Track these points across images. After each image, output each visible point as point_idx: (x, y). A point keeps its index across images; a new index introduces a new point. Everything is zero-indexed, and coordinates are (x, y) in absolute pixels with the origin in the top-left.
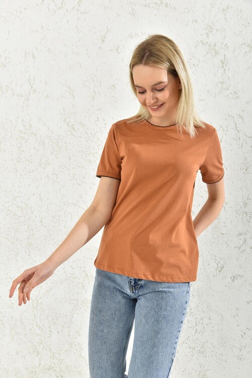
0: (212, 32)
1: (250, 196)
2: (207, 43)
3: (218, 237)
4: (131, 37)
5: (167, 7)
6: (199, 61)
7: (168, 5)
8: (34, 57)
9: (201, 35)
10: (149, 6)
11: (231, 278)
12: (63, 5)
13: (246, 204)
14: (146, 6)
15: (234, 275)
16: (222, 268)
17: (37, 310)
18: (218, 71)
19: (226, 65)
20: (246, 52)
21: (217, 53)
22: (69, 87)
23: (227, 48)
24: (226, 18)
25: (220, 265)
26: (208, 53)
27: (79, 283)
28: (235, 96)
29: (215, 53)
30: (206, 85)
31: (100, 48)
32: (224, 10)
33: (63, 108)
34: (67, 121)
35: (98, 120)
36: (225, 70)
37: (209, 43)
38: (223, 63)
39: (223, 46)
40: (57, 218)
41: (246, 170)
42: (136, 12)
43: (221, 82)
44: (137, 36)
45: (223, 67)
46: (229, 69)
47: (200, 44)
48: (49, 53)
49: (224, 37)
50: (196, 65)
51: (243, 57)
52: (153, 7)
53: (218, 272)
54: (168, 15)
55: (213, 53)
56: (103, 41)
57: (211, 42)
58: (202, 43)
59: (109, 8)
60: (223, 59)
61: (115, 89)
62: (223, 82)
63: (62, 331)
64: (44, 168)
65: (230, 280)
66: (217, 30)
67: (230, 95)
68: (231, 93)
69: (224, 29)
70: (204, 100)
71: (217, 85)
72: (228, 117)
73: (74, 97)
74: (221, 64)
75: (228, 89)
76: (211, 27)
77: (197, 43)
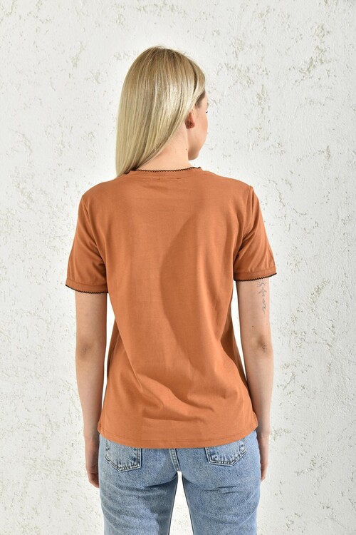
0: (243, 49)
1: (302, 307)
2: (235, 66)
4: (118, 58)
5: (172, 11)
6: (222, 95)
7: (175, 7)
9: (226, 54)
10: (144, 10)
12: (14, 9)
13: (295, 319)
14: (140, 10)
15: (276, 429)
18: (252, 110)
19: (265, 101)
20: (296, 81)
21: (250, 82)
22: (24, 135)
23: (267, 74)
24: (265, 28)
26: (236, 82)
27: (38, 433)
28: (279, 150)
29: (248, 82)
30: (234, 133)
31: (70, 75)
32: (262, 15)
33: (16, 167)
34: (21, 187)
35: (68, 186)
36: (263, 109)
37: (239, 66)
38: (260, 98)
39: (260, 71)
40: (7, 333)
41: (296, 264)
42: (125, 19)
43: (256, 128)
44: (126, 57)
45: (260, 104)
46: (269, 107)
47: (225, 68)
49: (263, 58)
50: (218, 102)
51: (292, 89)
52: (151, 12)
54: (174, 23)
55: (245, 82)
56: (75, 65)
57: (241, 66)
58: (227, 67)
59: (83, 13)
60: (260, 92)
61: (93, 139)
62: (261, 128)
63: (12, 506)
66: (251, 46)
67: (271, 147)
68: (273, 145)
69: (262, 45)
70: (230, 156)
71: (250, 132)
72: (268, 182)
73: (31, 151)
74: (258, 100)
75: (268, 139)
76: (241, 42)
77: (220, 67)
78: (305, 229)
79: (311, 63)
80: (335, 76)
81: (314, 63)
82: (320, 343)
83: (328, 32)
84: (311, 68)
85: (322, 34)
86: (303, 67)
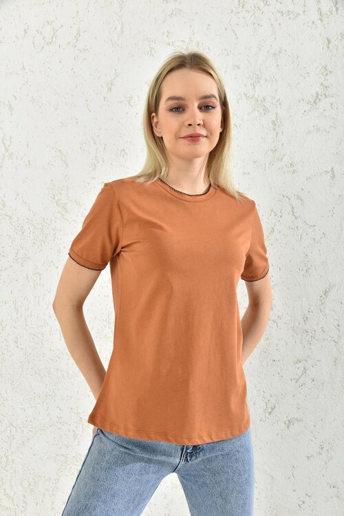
0: (259, 82)
1: (312, 308)
2: (253, 96)
3: (268, 365)
6: (242, 120)
7: (200, 44)
8: (11, 108)
9: (245, 86)
10: (173, 45)
11: (285, 423)
12: (54, 38)
13: (306, 319)
14: (169, 44)
15: (289, 419)
16: (273, 409)
17: (7, 471)
18: (268, 134)
19: (279, 127)
20: (305, 111)
21: (266, 110)
22: (60, 151)
23: (280, 104)
24: (278, 65)
25: (270, 405)
26: (254, 110)
27: (69, 430)
28: (292, 169)
29: (264, 110)
30: (252, 153)
31: (104, 98)
32: (275, 54)
33: (52, 180)
34: (56, 199)
36: (277, 133)
37: (256, 96)
38: (275, 124)
39: (274, 101)
40: (40, 336)
41: (307, 271)
42: (155, 52)
43: (272, 150)
45: (274, 129)
46: (282, 132)
47: (244, 98)
48: (33, 103)
49: (276, 90)
50: (238, 126)
51: (302, 117)
53: (267, 415)
55: (261, 110)
56: (110, 89)
57: (258, 96)
58: (246, 96)
59: (118, 45)
60: (274, 119)
61: (125, 155)
62: (275, 150)
63: (43, 501)
64: (22, 265)
65: (284, 426)
66: (266, 80)
67: (285, 167)
68: (286, 165)
69: (276, 80)
70: (249, 173)
71: (266, 153)
72: (282, 197)
73: (67, 166)
74: (272, 126)
75: (282, 159)
76: (258, 76)
77: (240, 96)
78: (314, 239)
79: (317, 96)
80: (337, 109)
81: (320, 97)
82: (327, 340)
83: (331, 72)
84: (317, 101)
85: (325, 73)
86: (310, 100)
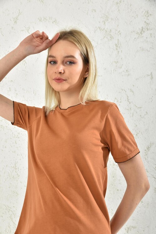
0: (108, 20)
2: (104, 29)
3: (114, 193)
4: (40, 20)
6: (97, 44)
9: (99, 22)
11: (126, 229)
18: (113, 52)
19: (119, 48)
20: (135, 38)
21: (112, 38)
23: (120, 34)
24: (119, 10)
26: (105, 37)
28: (127, 74)
29: (110, 37)
30: (103, 64)
31: (12, 27)
32: (117, 3)
35: (10, 90)
36: (118, 52)
38: (117, 46)
39: (117, 32)
41: (136, 135)
43: (115, 62)
44: (45, 20)
45: (117, 49)
46: (122, 51)
49: (118, 25)
51: (133, 42)
54: (71, 4)
55: (109, 37)
56: (16, 22)
57: (107, 29)
58: (99, 29)
60: (117, 43)
61: (25, 64)
62: (117, 62)
66: (112, 19)
67: (123, 72)
68: (123, 71)
69: (118, 19)
70: (101, 76)
71: (112, 64)
72: (121, 90)
74: (115, 47)
75: (121, 67)
76: (107, 16)
77: (96, 29)
78: (141, 116)
79: (142, 29)
81: (144, 30)
82: (150, 177)
83: (150, 15)
84: (143, 32)
85: (147, 15)
86: (138, 31)
